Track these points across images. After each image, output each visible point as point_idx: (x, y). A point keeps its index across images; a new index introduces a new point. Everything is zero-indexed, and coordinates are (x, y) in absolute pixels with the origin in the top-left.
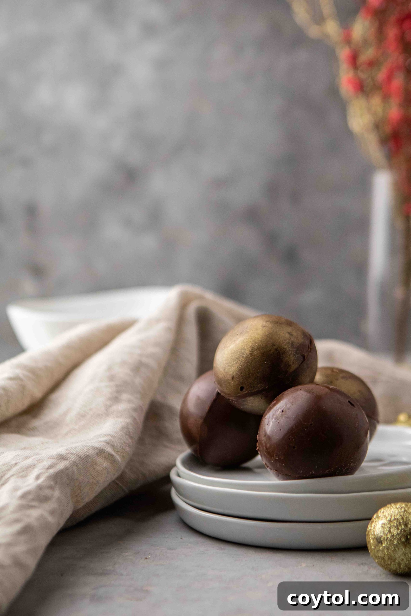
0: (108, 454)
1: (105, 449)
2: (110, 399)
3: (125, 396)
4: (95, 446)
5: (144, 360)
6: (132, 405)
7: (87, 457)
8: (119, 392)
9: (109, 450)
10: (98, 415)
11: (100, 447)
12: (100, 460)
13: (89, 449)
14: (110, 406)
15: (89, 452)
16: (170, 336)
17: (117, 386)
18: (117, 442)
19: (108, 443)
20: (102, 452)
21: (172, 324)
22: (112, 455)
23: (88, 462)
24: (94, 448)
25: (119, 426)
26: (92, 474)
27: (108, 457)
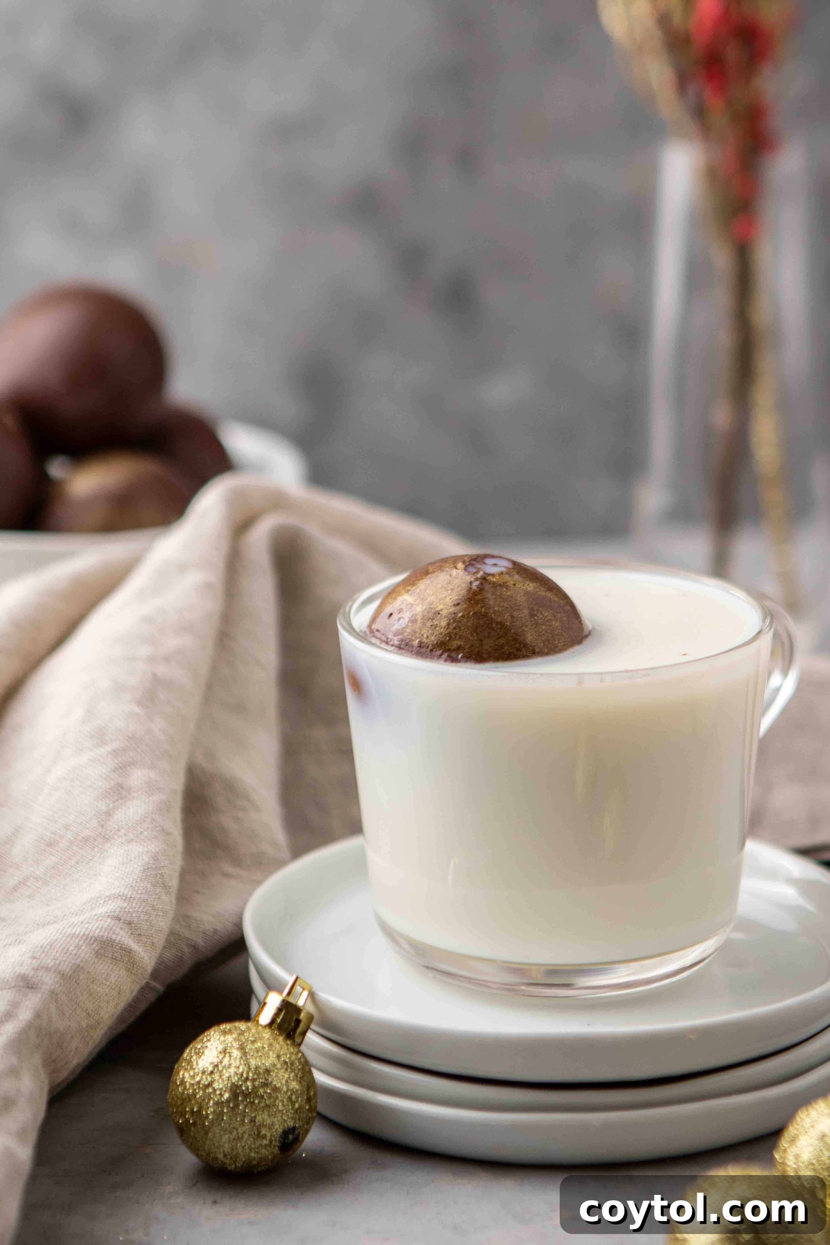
0: (121, 948)
1: (114, 937)
2: (105, 795)
3: (138, 777)
4: (90, 935)
5: (162, 670)
6: (157, 798)
7: (78, 969)
8: (122, 768)
9: (123, 937)
10: (86, 839)
11: (101, 934)
12: (103, 968)
13: (78, 947)
14: (109, 814)
15: (79, 956)
16: (212, 605)
17: (115, 753)
18: (138, 912)
19: (118, 919)
20: (108, 946)
21: (215, 576)
22: (128, 951)
23: (79, 984)
24: (90, 940)
25: (136, 868)
26: (86, 1009)
27: (119, 956)
